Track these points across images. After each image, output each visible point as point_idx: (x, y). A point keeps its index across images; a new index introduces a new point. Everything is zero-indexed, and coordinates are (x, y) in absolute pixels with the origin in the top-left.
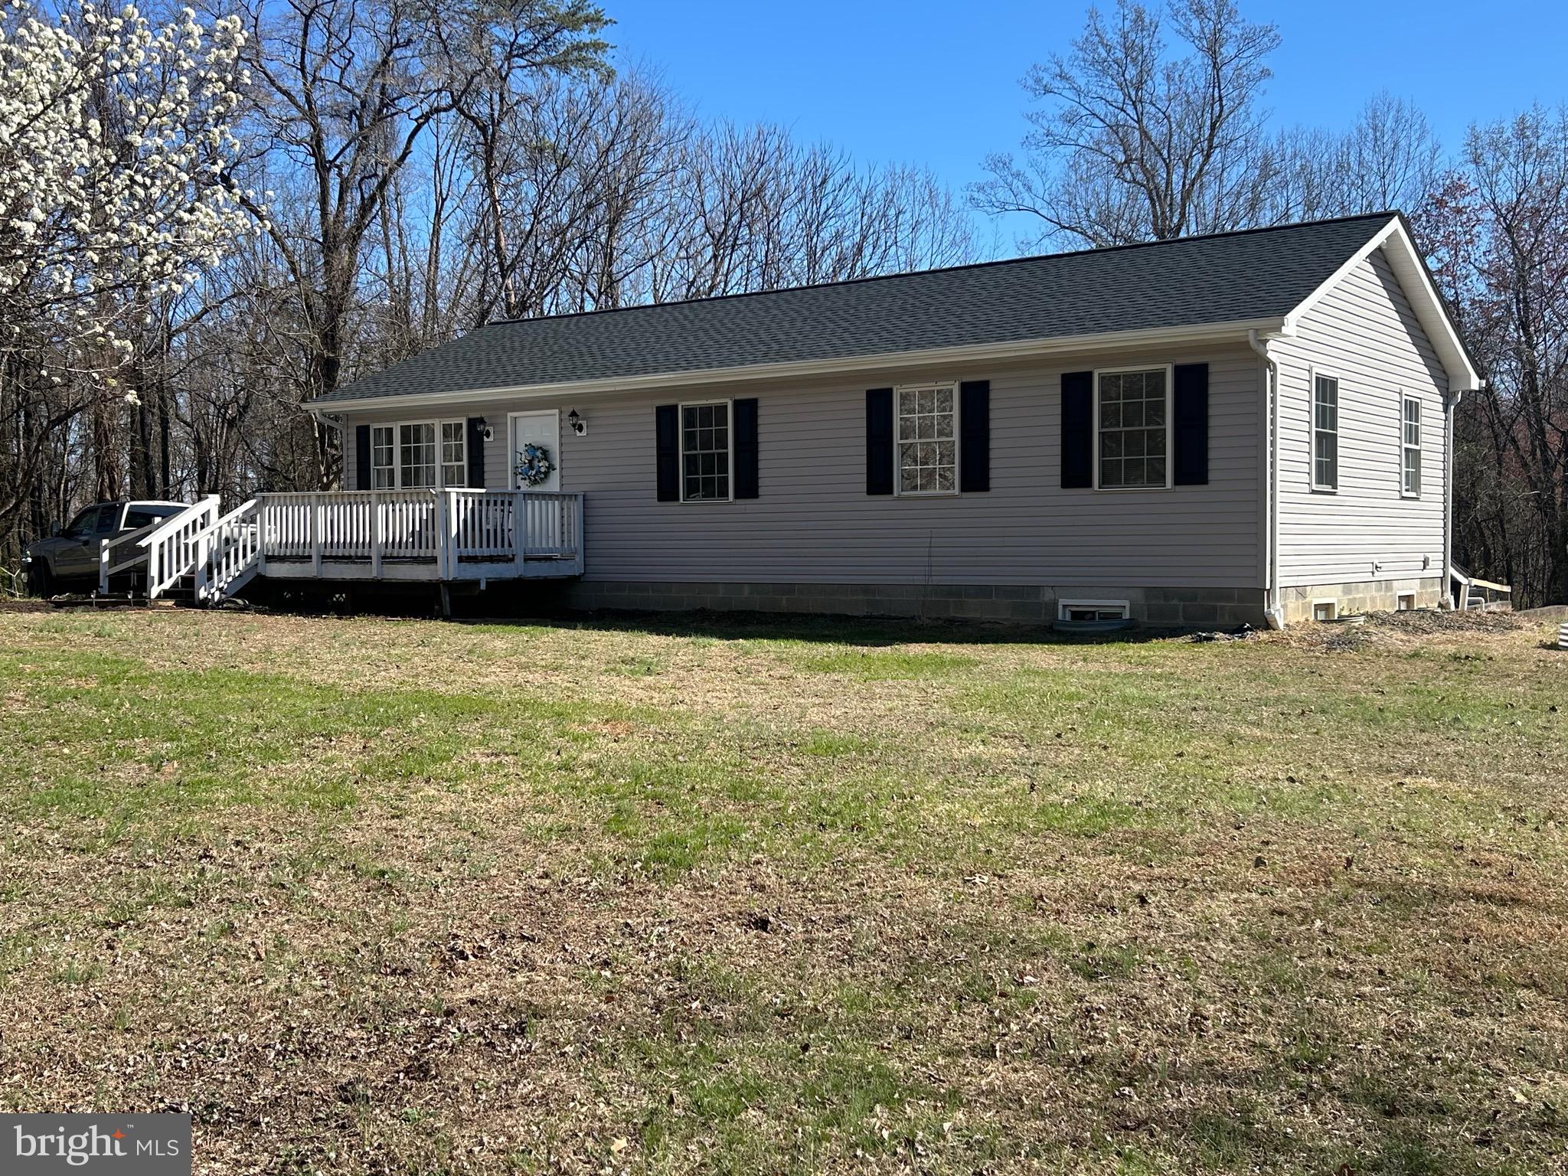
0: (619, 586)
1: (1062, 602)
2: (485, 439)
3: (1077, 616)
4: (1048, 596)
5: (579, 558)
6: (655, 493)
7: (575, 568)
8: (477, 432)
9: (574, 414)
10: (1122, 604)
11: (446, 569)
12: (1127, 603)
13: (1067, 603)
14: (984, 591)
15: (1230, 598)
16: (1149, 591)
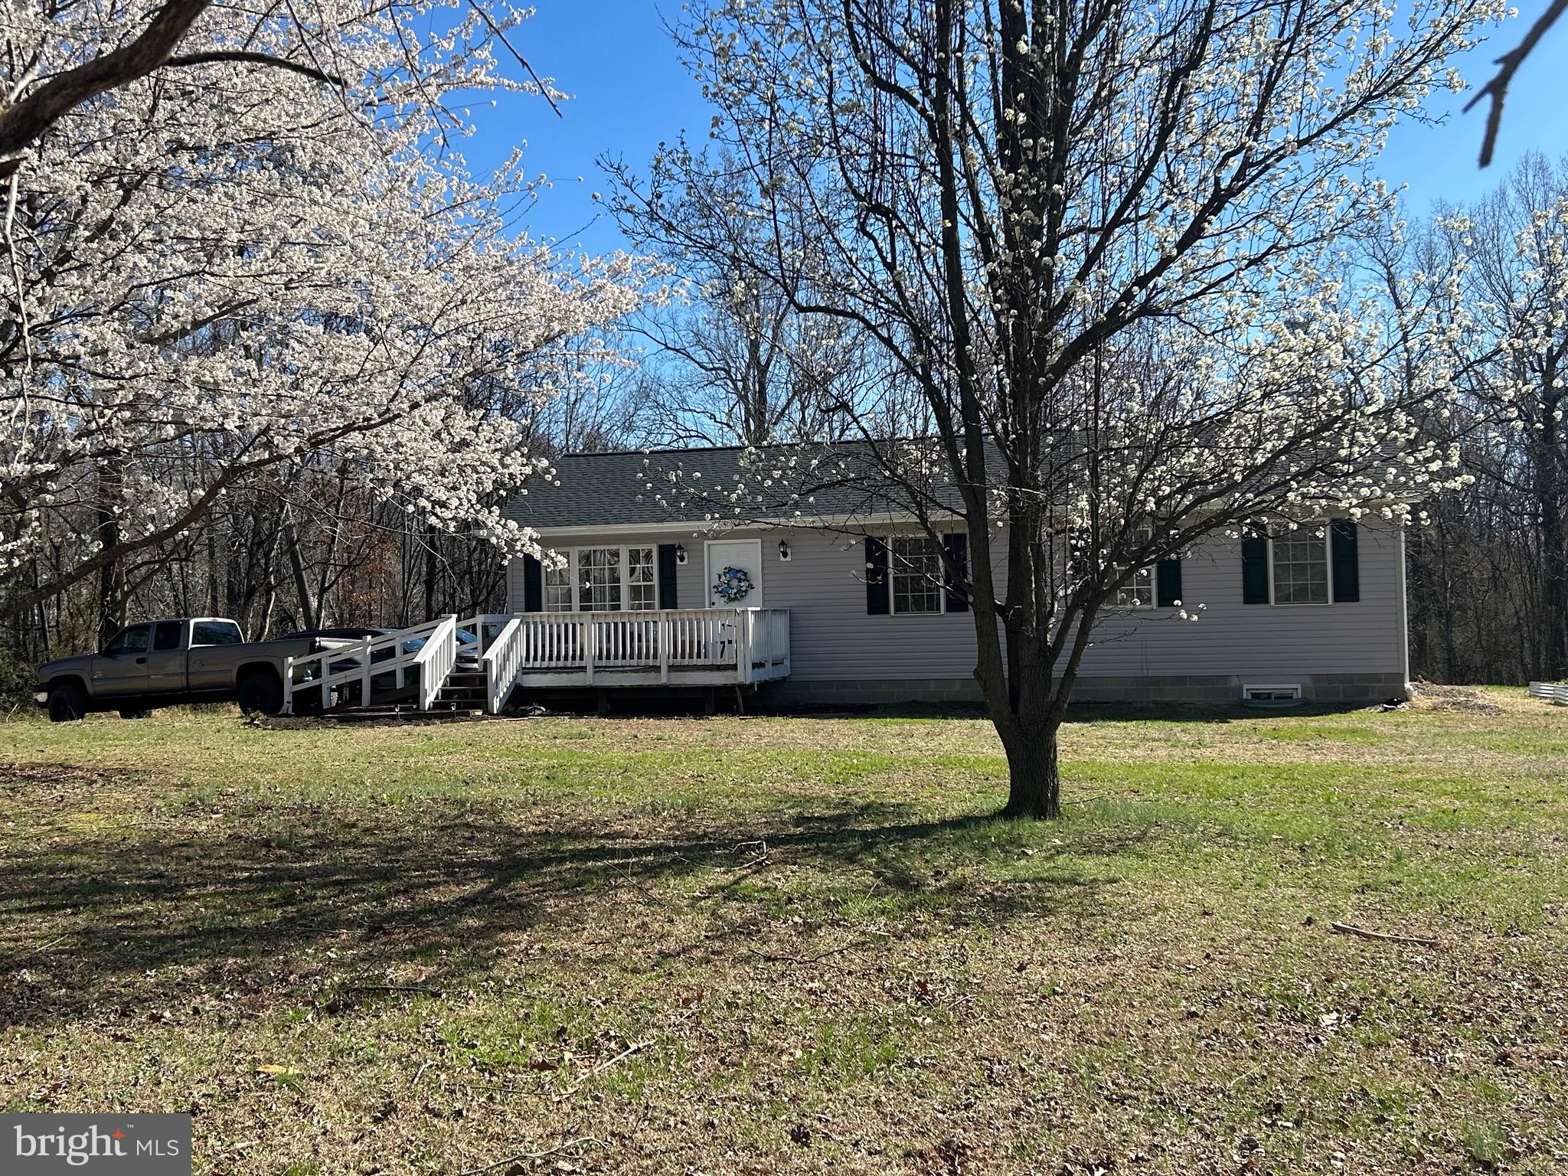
0: (828, 684)
1: (1246, 687)
2: (678, 562)
3: (1256, 696)
4: (1235, 682)
5: (787, 662)
6: (865, 608)
7: (784, 671)
8: (669, 554)
9: (783, 543)
10: (1295, 688)
11: (745, 676)
12: (1299, 686)
13: (1248, 689)
14: (1180, 680)
15: (1379, 681)
16: (1316, 677)
